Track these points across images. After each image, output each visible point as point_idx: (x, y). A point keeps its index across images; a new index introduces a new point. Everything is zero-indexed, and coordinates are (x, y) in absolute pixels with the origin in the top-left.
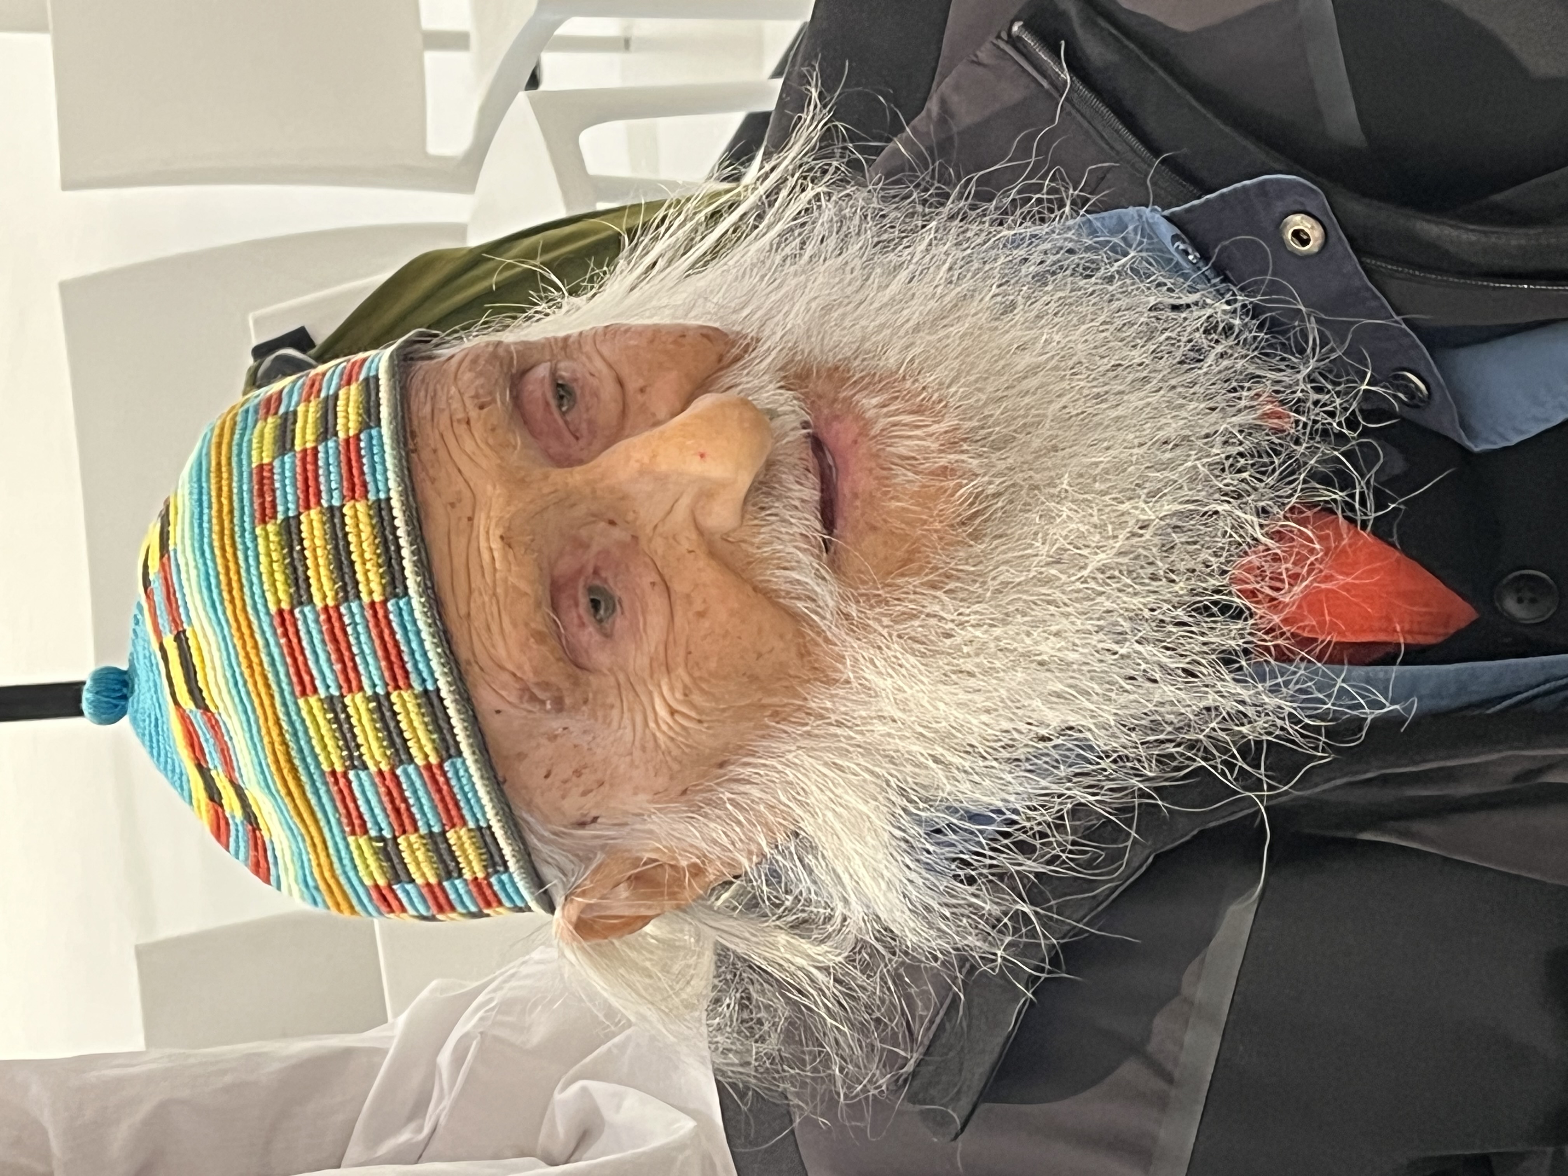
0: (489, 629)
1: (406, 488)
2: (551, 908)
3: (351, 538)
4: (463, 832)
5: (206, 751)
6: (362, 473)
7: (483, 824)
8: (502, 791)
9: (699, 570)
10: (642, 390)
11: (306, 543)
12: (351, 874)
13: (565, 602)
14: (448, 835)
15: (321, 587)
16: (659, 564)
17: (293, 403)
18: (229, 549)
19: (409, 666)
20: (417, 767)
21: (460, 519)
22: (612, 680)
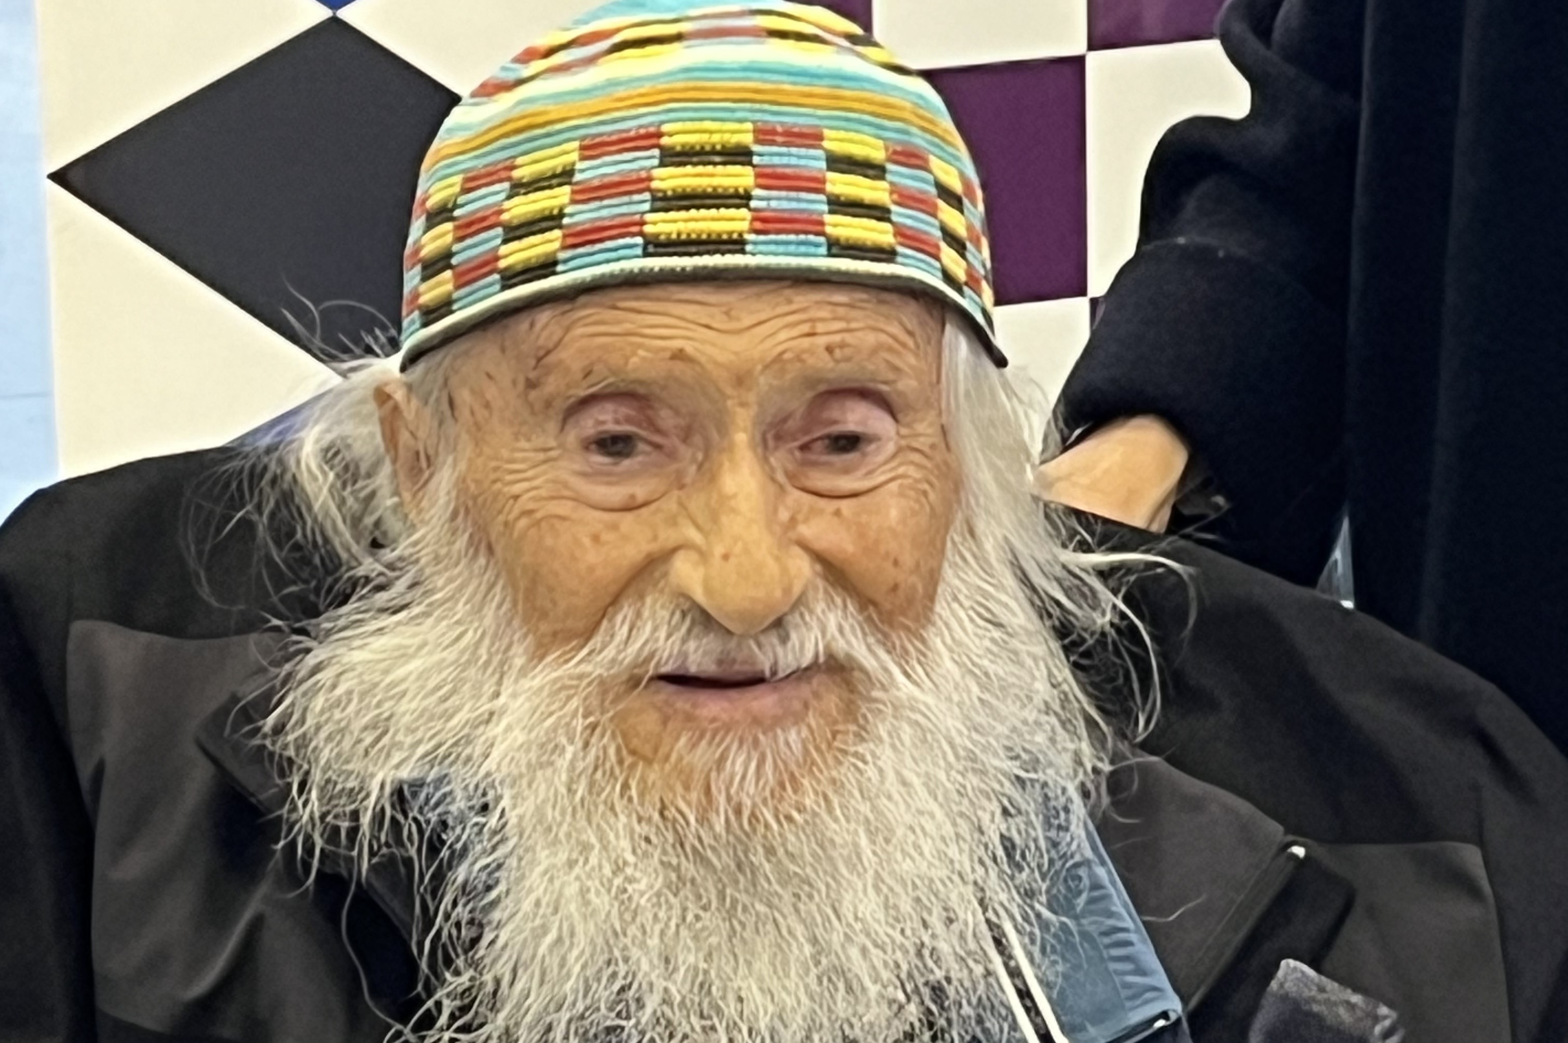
1: (754, 271)
3: (713, 212)
6: (781, 232)
7: (455, 306)
10: (836, 513)
14: (450, 271)
15: (670, 177)
16: (653, 505)
17: (895, 178)
18: (738, 95)
19: (580, 250)
20: (499, 247)
21: (713, 316)
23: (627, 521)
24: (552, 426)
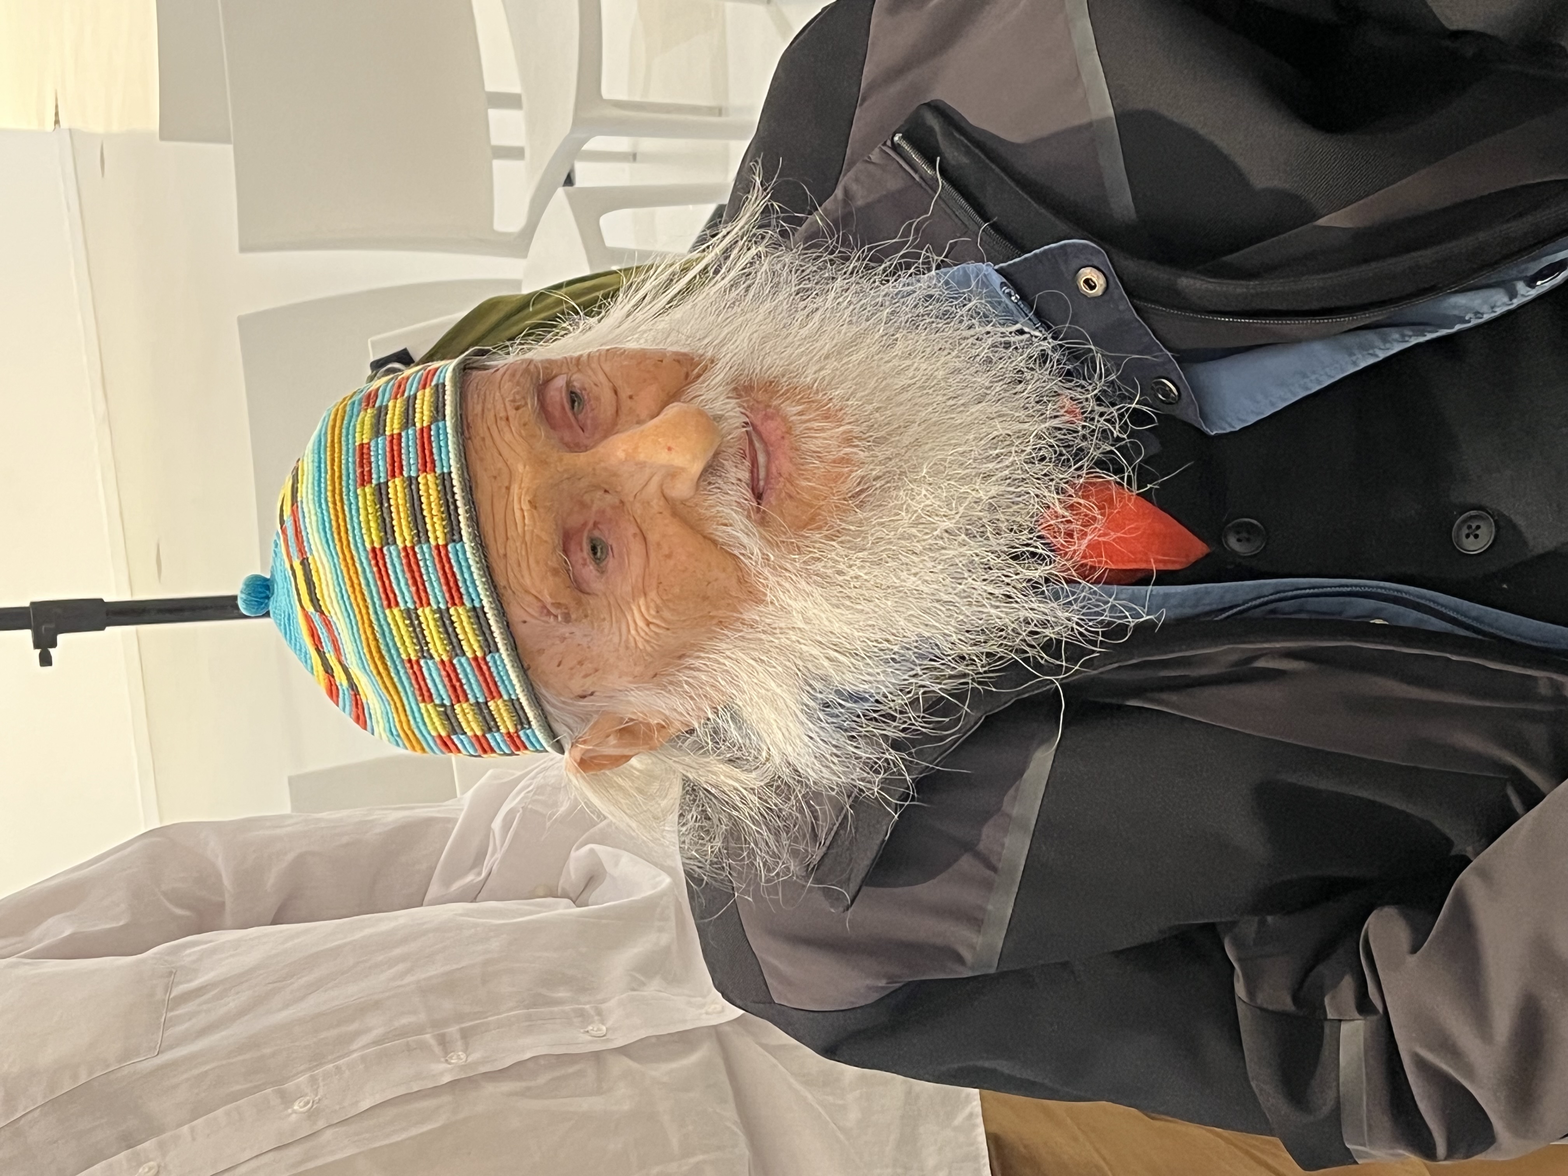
0: (519, 565)
1: (462, 465)
2: (561, 750)
3: (423, 499)
4: (500, 702)
5: (322, 640)
6: (432, 453)
7: (513, 697)
8: (527, 676)
9: (666, 525)
10: (631, 397)
11: (392, 502)
12: (422, 728)
13: (573, 547)
14: (489, 704)
15: (402, 534)
16: (639, 521)
17: (385, 400)
18: (339, 504)
19: (463, 590)
20: (468, 659)
21: (500, 488)
22: (605, 603)
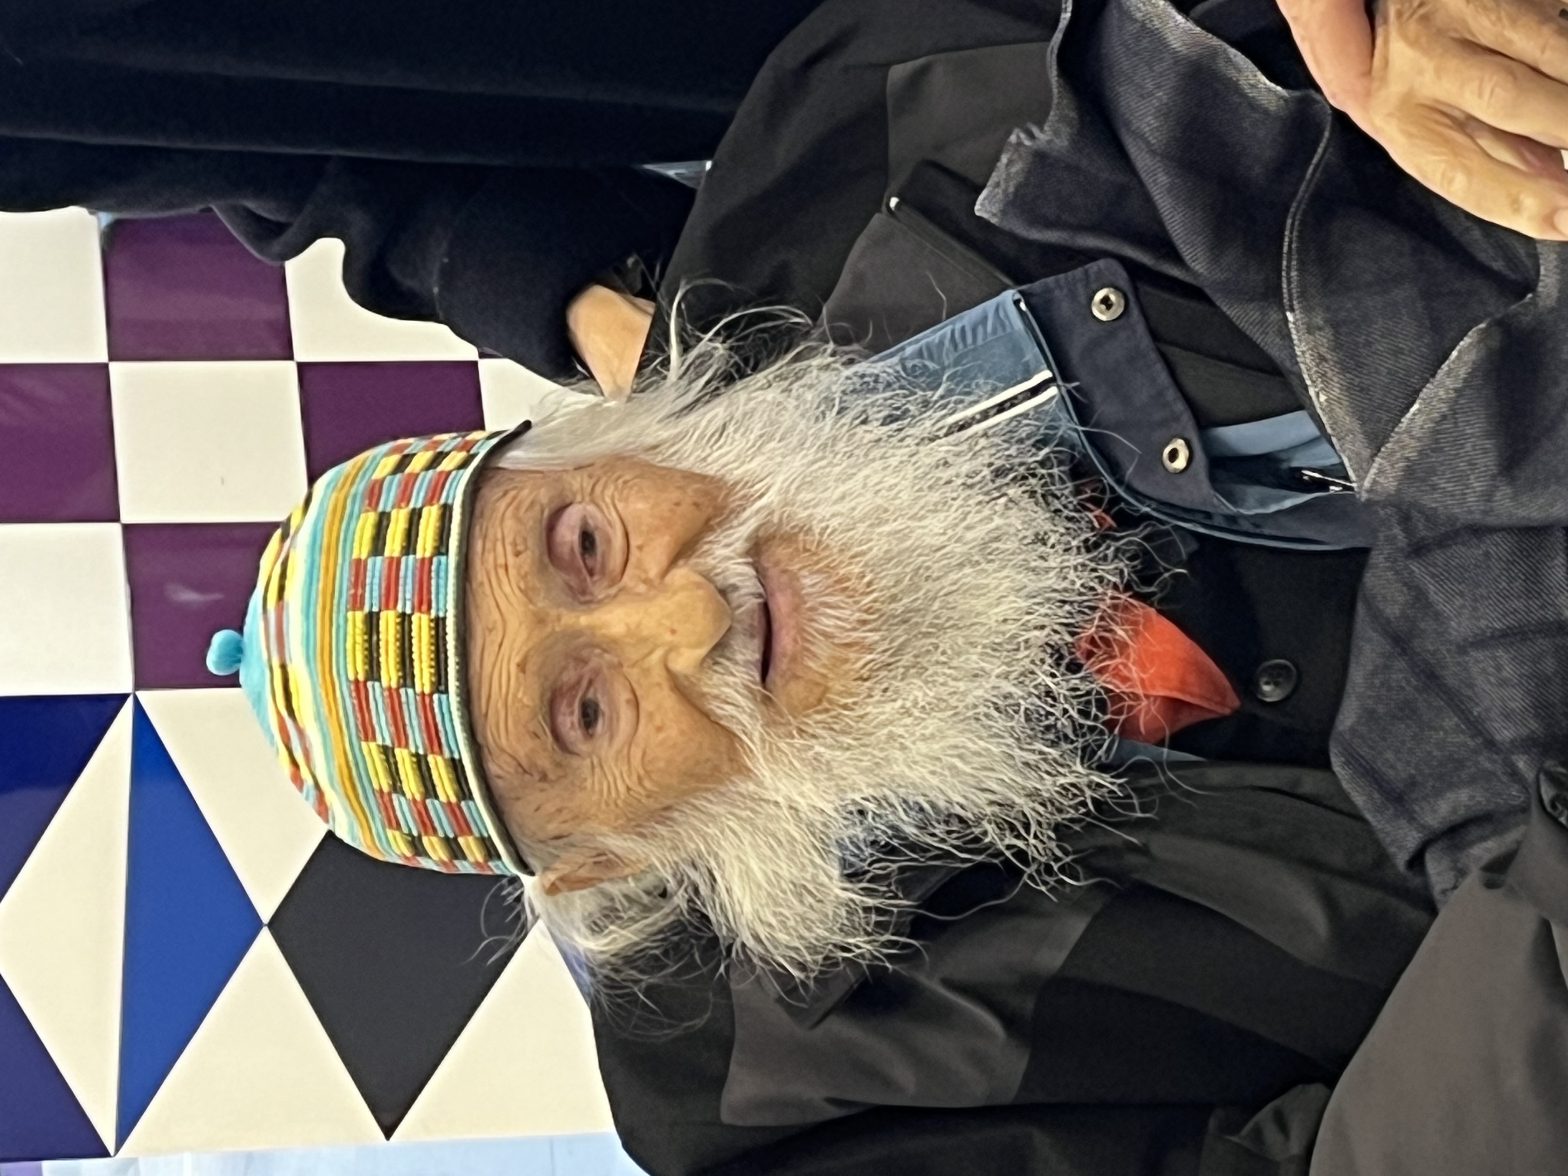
1: (458, 612)
2: (531, 874)
3: (414, 641)
5: (292, 740)
6: (429, 590)
7: (485, 835)
8: (500, 819)
12: (387, 847)
13: (560, 710)
14: (459, 839)
15: (388, 673)
16: (634, 686)
17: (389, 502)
19: (443, 741)
20: (441, 802)
21: (492, 641)
22: (588, 764)
23: (646, 706)
24: (575, 762)
